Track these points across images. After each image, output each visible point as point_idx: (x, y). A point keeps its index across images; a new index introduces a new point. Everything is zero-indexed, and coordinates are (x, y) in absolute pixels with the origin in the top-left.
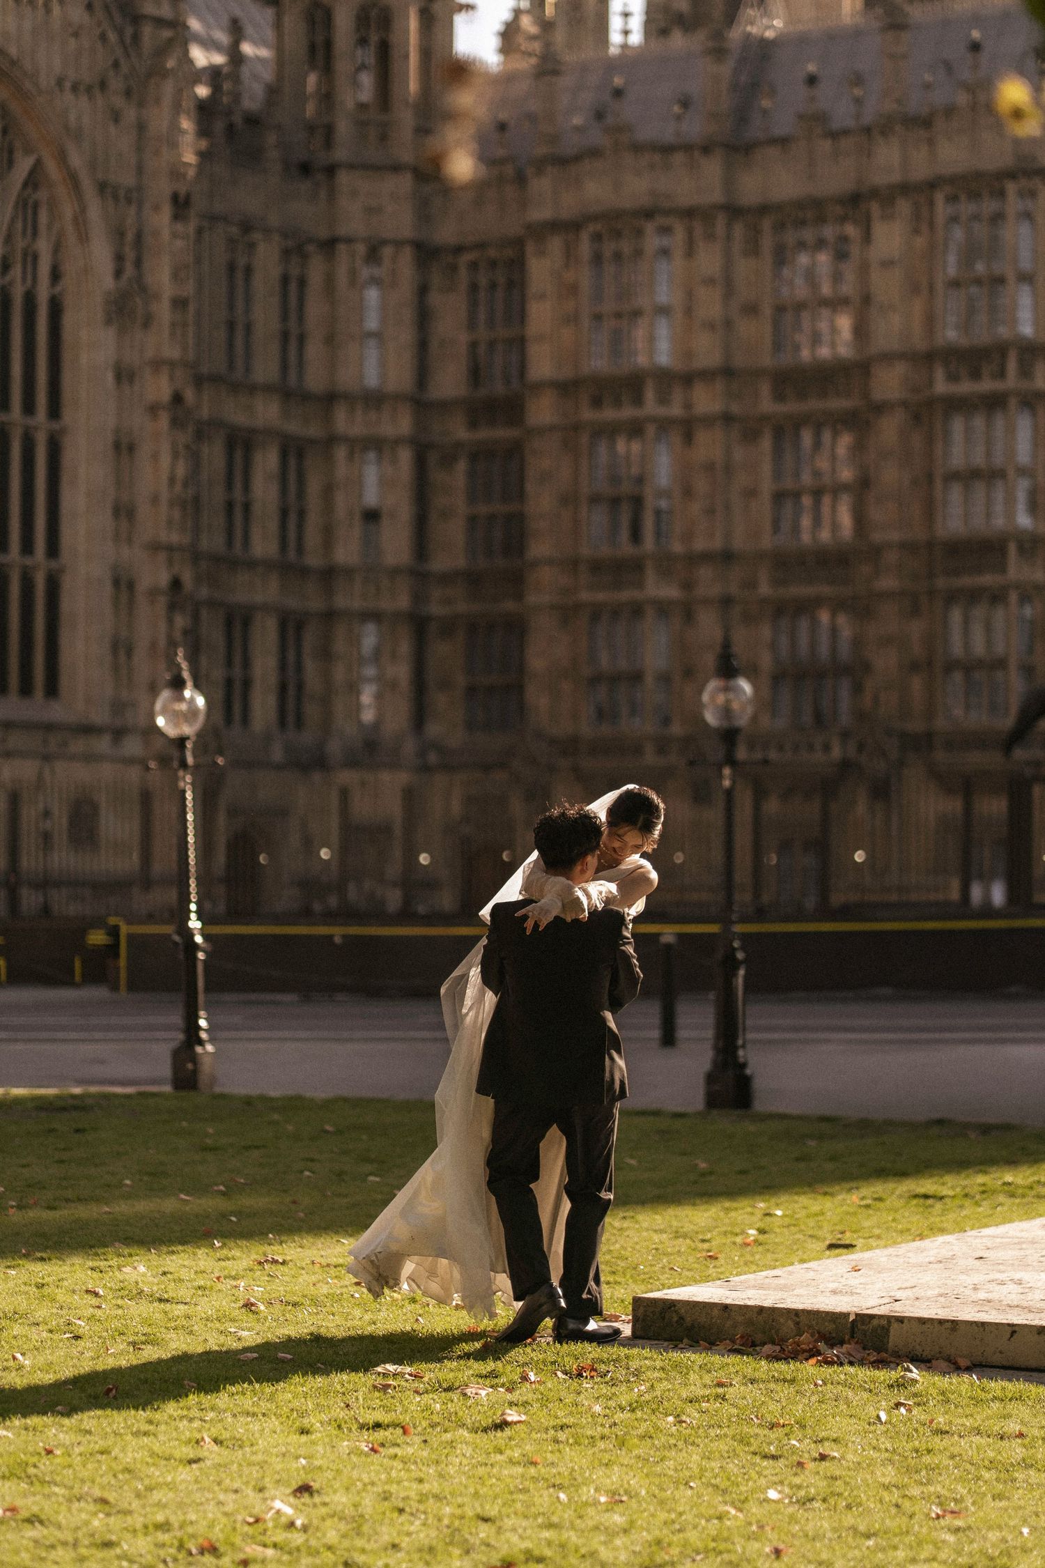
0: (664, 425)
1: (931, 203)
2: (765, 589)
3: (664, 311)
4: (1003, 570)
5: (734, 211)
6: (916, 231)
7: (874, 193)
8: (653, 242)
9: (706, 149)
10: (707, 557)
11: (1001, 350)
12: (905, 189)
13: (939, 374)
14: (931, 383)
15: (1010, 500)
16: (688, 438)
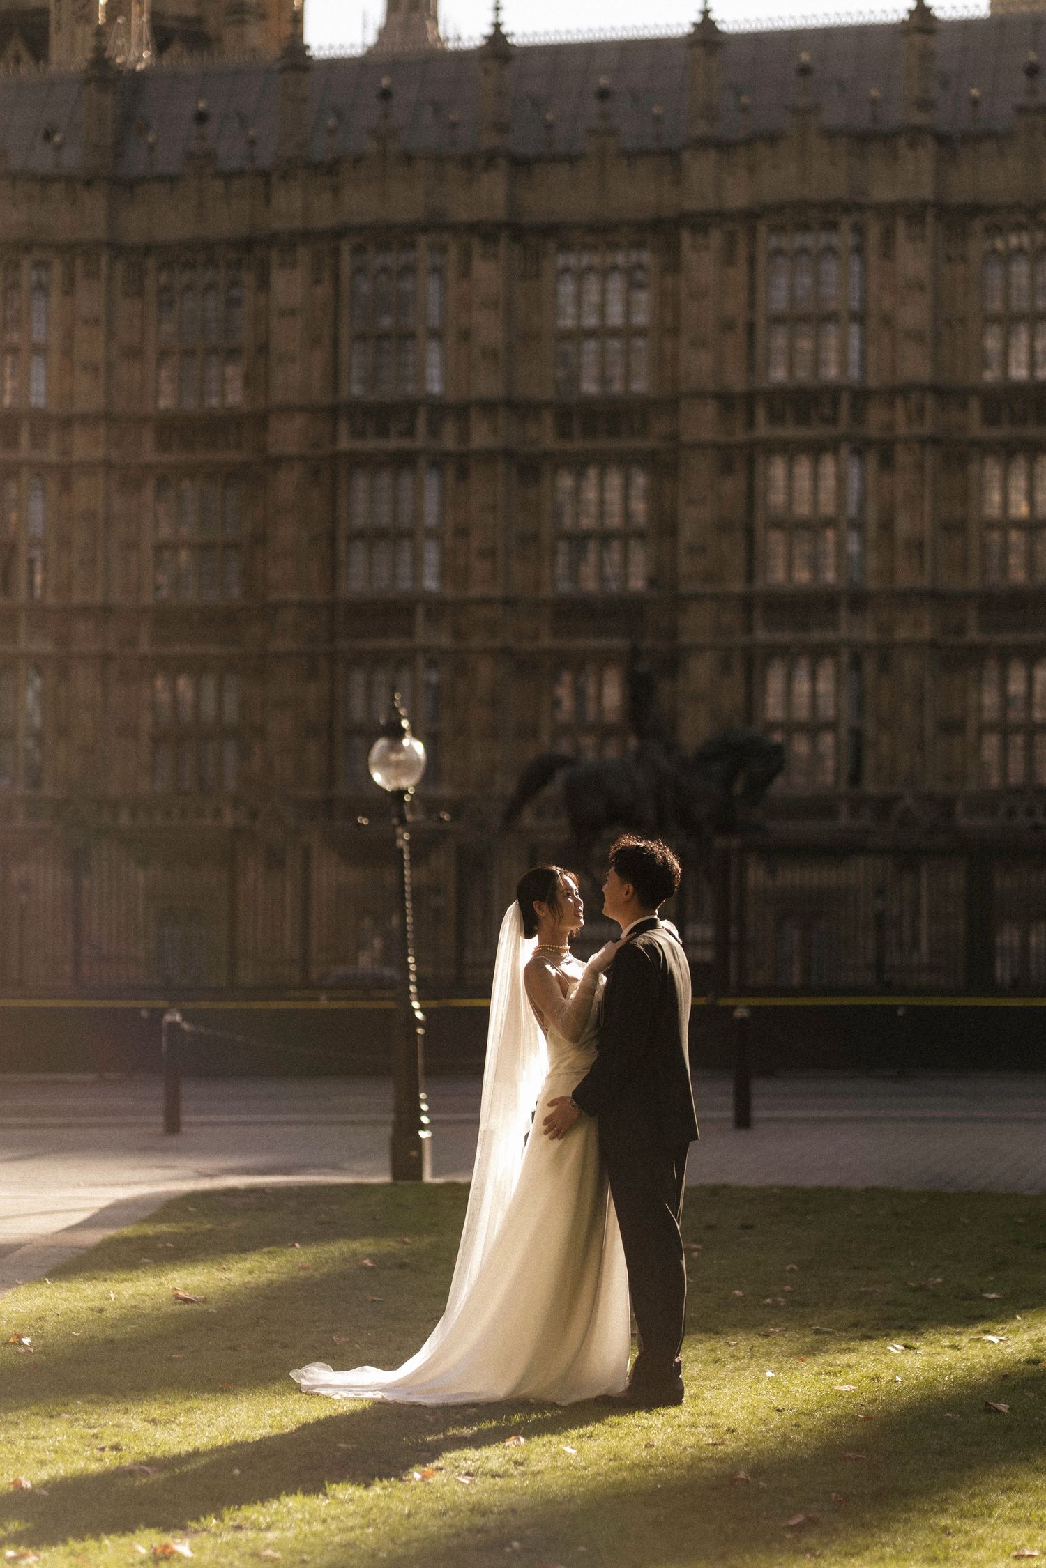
0: (39, 470)
1: (336, 253)
2: (145, 647)
3: (39, 350)
4: (410, 634)
5: (117, 249)
6: (317, 281)
7: (273, 239)
8: (28, 276)
9: (88, 183)
10: (85, 611)
11: (409, 408)
12: (306, 236)
13: (344, 427)
14: (334, 439)
15: (417, 561)
16: (66, 486)
